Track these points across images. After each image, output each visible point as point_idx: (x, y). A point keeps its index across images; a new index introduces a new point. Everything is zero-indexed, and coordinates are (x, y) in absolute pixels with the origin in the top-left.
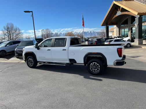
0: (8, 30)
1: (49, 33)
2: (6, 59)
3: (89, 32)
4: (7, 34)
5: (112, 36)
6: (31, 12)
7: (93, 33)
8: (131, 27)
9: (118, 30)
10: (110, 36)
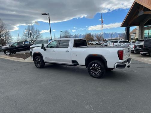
0: (29, 32)
1: (67, 34)
2: (22, 59)
4: (28, 36)
6: (48, 14)
9: (140, 31)
10: (133, 38)
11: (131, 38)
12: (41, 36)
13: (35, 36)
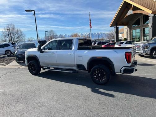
0: (9, 32)
3: (97, 33)
4: (8, 36)
5: (121, 38)
6: (33, 11)
7: (100, 34)
8: (144, 27)
12: (23, 36)
13: (16, 37)
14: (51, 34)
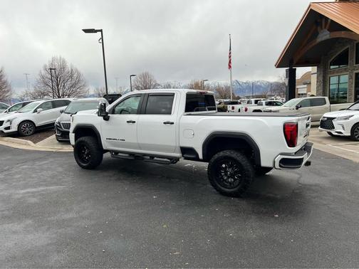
0: (54, 74)
4: (50, 84)
6: (99, 31)
8: (356, 72)
9: (321, 79)
10: (302, 94)
11: (299, 94)
12: (83, 84)
13: (68, 84)
14: (145, 81)
